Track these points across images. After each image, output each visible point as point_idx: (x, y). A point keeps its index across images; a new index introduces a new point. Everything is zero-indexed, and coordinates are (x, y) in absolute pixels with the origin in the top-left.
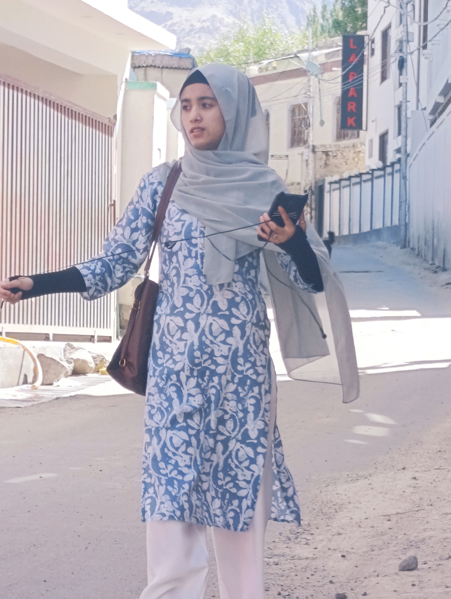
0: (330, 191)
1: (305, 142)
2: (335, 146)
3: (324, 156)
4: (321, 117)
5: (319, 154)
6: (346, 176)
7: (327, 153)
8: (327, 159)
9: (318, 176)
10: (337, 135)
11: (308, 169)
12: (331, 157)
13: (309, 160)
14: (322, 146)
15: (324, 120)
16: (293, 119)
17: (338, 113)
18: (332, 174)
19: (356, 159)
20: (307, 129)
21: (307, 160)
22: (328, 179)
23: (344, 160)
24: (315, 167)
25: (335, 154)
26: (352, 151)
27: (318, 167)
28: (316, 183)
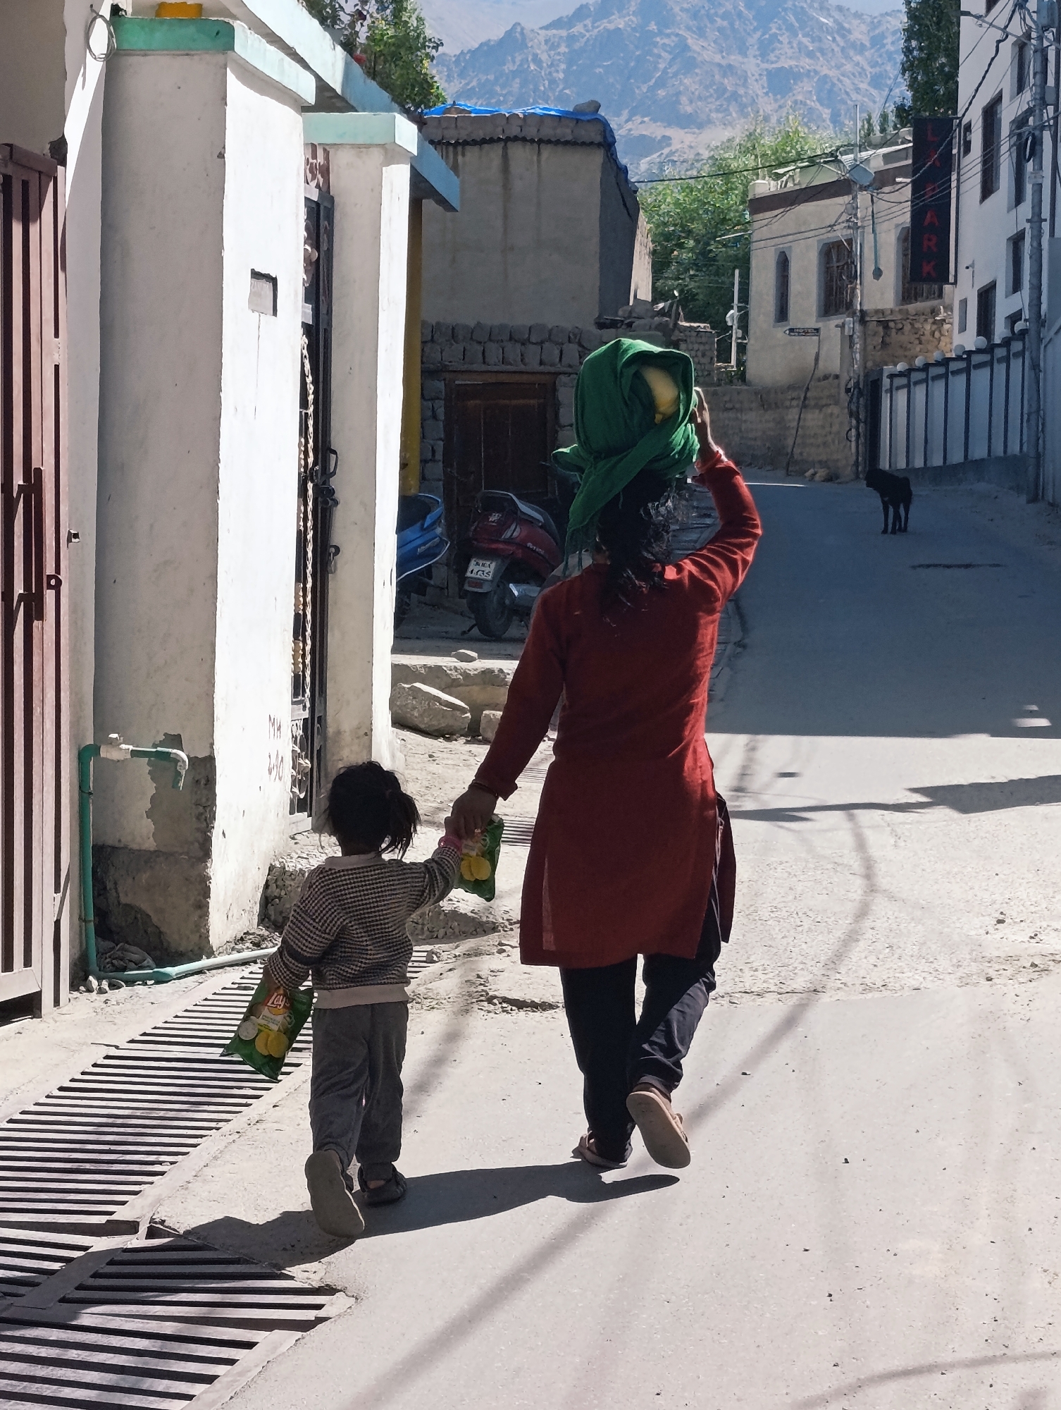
0: (891, 391)
1: (850, 305)
2: (900, 311)
3: (881, 329)
4: (876, 262)
5: (872, 326)
6: (918, 362)
7: (885, 325)
8: (886, 334)
9: (870, 364)
10: (903, 293)
11: (852, 352)
12: (894, 331)
13: (855, 336)
14: (877, 311)
15: (882, 268)
16: (827, 268)
17: (905, 255)
18: (896, 360)
19: (937, 334)
20: (851, 283)
21: (851, 337)
22: (888, 369)
23: (917, 336)
24: (864, 349)
25: (900, 326)
26: (931, 321)
27: (870, 348)
28: (866, 375)
